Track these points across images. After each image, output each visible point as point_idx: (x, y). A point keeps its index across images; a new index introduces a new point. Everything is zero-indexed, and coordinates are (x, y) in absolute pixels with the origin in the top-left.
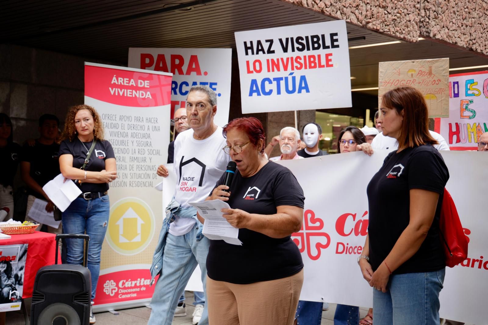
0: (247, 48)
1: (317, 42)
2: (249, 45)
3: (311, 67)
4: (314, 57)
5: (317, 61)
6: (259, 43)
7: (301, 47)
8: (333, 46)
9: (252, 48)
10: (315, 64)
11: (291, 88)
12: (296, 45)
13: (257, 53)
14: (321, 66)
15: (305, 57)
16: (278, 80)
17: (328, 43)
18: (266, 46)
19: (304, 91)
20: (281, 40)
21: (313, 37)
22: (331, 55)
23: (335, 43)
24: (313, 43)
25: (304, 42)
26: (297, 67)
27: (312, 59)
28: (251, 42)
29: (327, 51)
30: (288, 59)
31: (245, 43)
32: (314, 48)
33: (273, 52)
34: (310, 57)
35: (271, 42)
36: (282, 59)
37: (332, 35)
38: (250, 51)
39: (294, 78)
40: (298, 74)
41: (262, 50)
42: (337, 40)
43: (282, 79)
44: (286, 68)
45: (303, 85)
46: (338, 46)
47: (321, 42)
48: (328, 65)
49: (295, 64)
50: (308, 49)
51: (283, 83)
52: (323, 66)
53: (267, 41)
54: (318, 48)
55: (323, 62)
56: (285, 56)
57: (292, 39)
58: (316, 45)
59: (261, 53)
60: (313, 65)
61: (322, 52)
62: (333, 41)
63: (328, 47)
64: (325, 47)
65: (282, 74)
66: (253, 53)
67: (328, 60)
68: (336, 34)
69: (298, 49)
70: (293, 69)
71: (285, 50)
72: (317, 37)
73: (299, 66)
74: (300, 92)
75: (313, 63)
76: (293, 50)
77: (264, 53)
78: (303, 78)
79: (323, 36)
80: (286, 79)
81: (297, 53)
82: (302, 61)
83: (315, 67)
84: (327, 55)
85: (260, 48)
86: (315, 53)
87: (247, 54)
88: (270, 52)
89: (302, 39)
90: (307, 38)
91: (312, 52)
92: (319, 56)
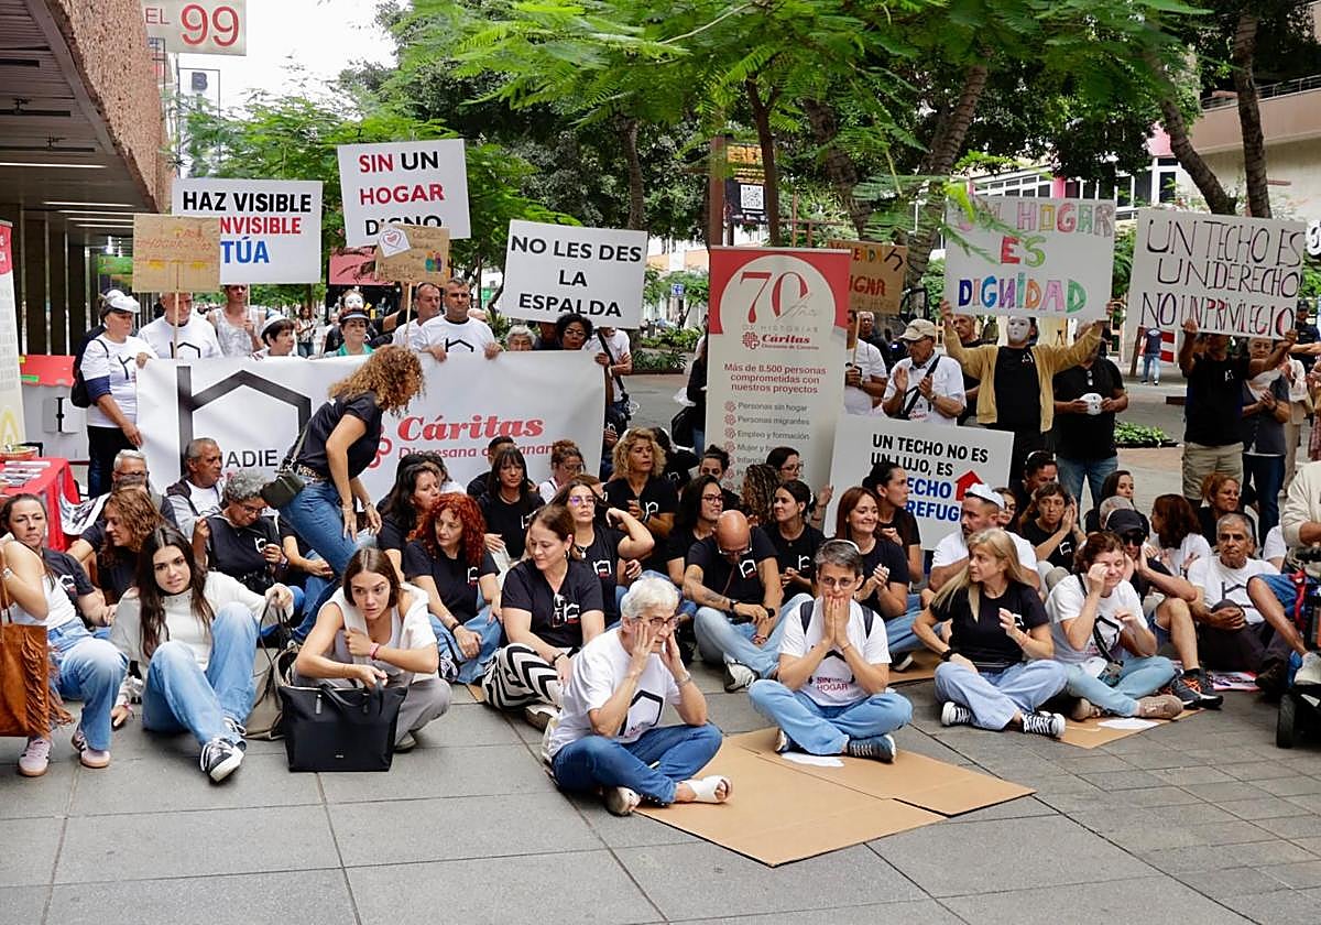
0: (186, 201)
1: (284, 203)
2: (190, 197)
3: (271, 231)
4: (277, 220)
5: (281, 225)
6: (206, 195)
7: (261, 206)
8: (303, 210)
9: (194, 201)
10: (278, 228)
11: (244, 256)
12: (256, 203)
13: (201, 208)
14: (284, 232)
15: (266, 219)
16: (227, 244)
17: (297, 205)
18: (214, 201)
19: (261, 260)
20: (236, 196)
21: (279, 196)
22: (299, 219)
23: (306, 207)
24: (279, 203)
25: (267, 201)
26: (253, 230)
27: (275, 222)
28: (194, 194)
29: (295, 215)
30: (242, 219)
31: (186, 194)
32: (278, 210)
33: (224, 209)
34: (272, 219)
35: (223, 196)
36: (235, 219)
37: (303, 197)
38: (190, 205)
39: (249, 244)
40: (255, 239)
41: (209, 205)
42: (308, 203)
43: (232, 243)
44: (238, 231)
45: (261, 253)
46: (309, 210)
47: (288, 203)
48: (294, 231)
49: (252, 226)
50: (271, 210)
51: (233, 249)
52: (288, 232)
53: (217, 194)
54: (284, 210)
55: (289, 227)
56: (239, 215)
57: (252, 195)
58: (282, 206)
59: (206, 208)
60: (275, 229)
61: (288, 215)
62: (303, 203)
63: (297, 210)
64: (292, 210)
65: (233, 237)
66: (195, 208)
67: (294, 226)
68: (309, 196)
69: (258, 208)
70: (248, 232)
71: (240, 208)
72: (285, 196)
73: (257, 229)
74: (256, 261)
75: (275, 227)
76: (251, 209)
77: (211, 208)
78: (261, 244)
79: (292, 197)
80: (239, 244)
81: (255, 213)
82: (262, 224)
83: (278, 232)
84: (294, 220)
85: (206, 202)
86: (280, 215)
87: (186, 207)
88: (218, 208)
89: (265, 197)
90: (272, 196)
91: (275, 214)
92: (284, 220)
